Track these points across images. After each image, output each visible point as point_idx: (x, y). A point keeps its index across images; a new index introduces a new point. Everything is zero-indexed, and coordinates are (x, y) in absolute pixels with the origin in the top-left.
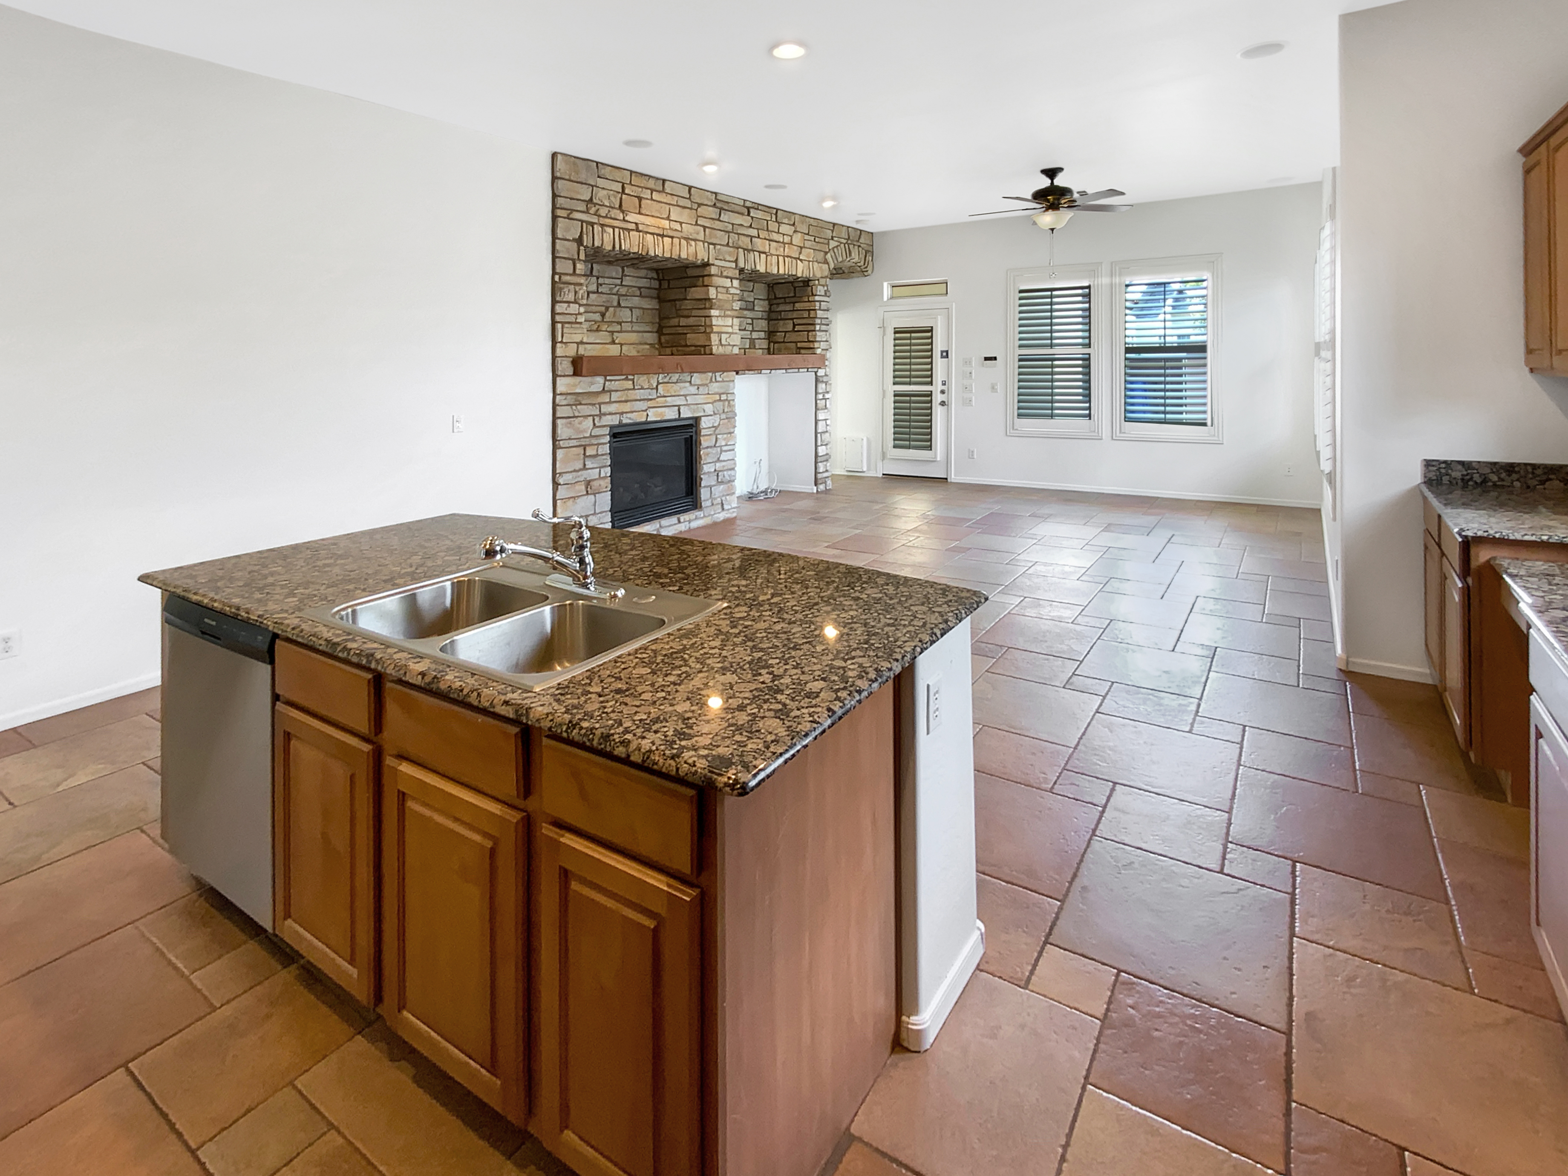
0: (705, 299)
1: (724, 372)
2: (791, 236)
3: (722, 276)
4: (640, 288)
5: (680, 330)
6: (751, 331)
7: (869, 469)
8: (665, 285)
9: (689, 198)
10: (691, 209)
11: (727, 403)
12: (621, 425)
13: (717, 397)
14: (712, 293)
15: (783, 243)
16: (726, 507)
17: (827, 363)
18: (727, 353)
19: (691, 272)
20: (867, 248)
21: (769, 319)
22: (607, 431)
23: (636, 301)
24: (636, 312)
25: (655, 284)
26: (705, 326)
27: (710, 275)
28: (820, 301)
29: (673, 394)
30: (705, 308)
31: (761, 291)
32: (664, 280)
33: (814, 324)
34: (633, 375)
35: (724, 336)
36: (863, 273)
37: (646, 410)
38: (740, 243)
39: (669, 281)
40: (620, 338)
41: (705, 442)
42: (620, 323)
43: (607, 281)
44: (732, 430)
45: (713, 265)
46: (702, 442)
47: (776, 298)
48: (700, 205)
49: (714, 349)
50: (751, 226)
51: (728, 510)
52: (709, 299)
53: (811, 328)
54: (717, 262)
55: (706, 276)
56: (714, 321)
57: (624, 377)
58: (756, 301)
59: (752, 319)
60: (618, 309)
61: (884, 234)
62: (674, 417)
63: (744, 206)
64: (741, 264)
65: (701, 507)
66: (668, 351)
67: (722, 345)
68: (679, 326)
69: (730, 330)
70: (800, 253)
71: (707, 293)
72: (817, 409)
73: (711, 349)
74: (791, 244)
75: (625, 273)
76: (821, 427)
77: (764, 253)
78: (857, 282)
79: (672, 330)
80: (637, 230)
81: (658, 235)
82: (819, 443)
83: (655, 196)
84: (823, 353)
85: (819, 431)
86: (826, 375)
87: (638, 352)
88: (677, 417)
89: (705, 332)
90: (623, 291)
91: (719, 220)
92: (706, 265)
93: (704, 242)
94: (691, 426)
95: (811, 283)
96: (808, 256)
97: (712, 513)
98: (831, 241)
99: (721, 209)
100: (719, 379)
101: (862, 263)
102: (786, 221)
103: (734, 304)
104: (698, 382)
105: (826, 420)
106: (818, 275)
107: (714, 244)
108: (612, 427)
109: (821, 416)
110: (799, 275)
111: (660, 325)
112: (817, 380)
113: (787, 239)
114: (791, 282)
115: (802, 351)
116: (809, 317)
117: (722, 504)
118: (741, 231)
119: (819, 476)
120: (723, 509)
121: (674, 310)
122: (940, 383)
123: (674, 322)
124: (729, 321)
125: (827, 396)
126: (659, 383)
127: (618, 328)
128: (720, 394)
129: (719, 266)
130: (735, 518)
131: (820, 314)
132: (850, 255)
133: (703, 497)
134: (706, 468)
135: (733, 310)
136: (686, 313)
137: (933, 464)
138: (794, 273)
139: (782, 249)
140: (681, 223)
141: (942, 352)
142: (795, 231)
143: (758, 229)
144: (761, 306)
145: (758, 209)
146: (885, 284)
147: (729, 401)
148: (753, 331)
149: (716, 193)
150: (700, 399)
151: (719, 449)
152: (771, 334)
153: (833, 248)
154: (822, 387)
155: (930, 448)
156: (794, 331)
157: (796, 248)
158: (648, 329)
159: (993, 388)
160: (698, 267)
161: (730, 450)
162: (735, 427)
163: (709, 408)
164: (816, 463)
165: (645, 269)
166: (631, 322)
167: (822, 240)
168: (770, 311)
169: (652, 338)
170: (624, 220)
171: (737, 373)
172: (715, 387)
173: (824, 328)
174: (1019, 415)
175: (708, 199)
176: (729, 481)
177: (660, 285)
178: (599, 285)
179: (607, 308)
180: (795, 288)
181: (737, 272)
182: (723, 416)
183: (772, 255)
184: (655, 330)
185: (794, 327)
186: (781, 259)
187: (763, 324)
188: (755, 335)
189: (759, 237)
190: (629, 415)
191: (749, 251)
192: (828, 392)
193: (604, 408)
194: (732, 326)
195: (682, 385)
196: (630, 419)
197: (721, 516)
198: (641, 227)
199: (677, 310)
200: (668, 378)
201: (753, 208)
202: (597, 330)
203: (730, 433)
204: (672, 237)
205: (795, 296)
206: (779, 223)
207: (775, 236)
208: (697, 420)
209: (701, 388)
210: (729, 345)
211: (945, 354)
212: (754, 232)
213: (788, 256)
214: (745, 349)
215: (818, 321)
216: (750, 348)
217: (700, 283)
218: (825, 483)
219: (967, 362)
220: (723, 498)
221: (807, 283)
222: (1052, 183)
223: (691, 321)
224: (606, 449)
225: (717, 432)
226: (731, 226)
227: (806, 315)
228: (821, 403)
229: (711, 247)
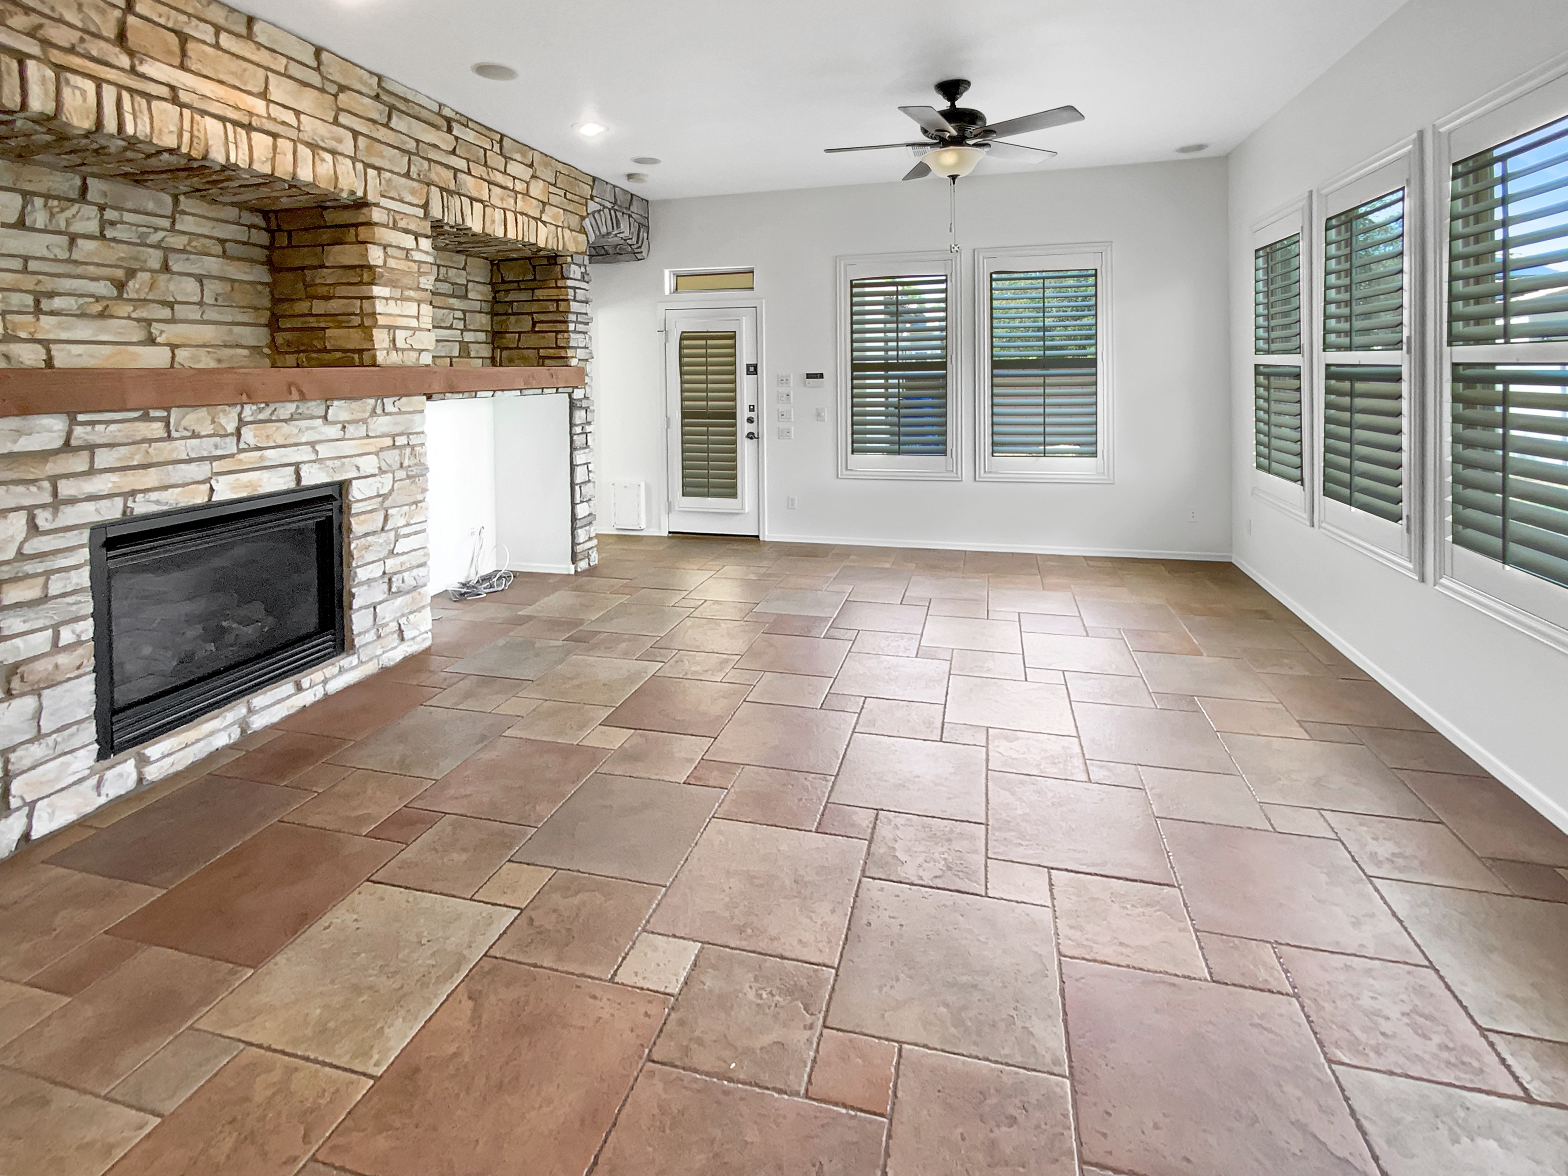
0: (362, 267)
1: (401, 396)
2: (528, 183)
3: (395, 227)
4: (222, 242)
5: (313, 322)
6: (462, 331)
7: (649, 525)
8: (282, 240)
9: (318, 69)
10: (322, 90)
11: (408, 450)
12: (128, 518)
13: (388, 442)
14: (375, 256)
15: (513, 190)
16: (407, 635)
17: (587, 380)
18: (409, 364)
19: (330, 217)
20: (642, 221)
21: (493, 314)
22: (84, 537)
23: (212, 265)
24: (212, 288)
25: (263, 238)
26: (362, 314)
27: (369, 224)
28: (575, 288)
29: (280, 441)
30: (361, 283)
31: (479, 270)
32: (280, 229)
33: (566, 322)
34: (168, 409)
35: (400, 335)
36: (635, 255)
37: (208, 480)
38: (434, 177)
39: (290, 233)
40: (166, 333)
41: (358, 526)
42: (171, 305)
43: (128, 217)
44: (419, 497)
45: (377, 205)
46: (354, 526)
47: (504, 282)
48: (342, 88)
49: (381, 357)
50: (453, 152)
51: (413, 638)
52: (370, 268)
53: (561, 327)
54: (384, 202)
55: (363, 224)
56: (380, 307)
57: (136, 414)
58: (470, 285)
59: (464, 312)
60: (164, 277)
61: (665, 202)
62: (284, 487)
63: (439, 114)
64: (436, 212)
65: (353, 646)
66: (291, 359)
67: (397, 350)
68: (312, 315)
69: (414, 323)
70: (542, 212)
71: (365, 255)
72: (573, 449)
73: (374, 356)
74: (527, 194)
75: (182, 207)
76: (581, 475)
77: (482, 201)
78: (626, 269)
79: (298, 323)
80: (175, 100)
81: (236, 123)
82: (578, 499)
83: (225, 40)
84: (582, 364)
85: (578, 480)
86: (586, 397)
87: (219, 361)
88: (292, 485)
89: (361, 326)
90: (177, 242)
91: (386, 126)
92: (361, 204)
93: (354, 159)
94: (329, 498)
95: (560, 261)
96: (555, 217)
97: (379, 652)
98: (590, 203)
99: (392, 108)
100: (389, 408)
101: (634, 240)
102: (518, 157)
103: (422, 280)
104: (344, 416)
105: (587, 464)
106: (572, 248)
107: (379, 169)
108: (96, 528)
109: (580, 458)
110: (541, 244)
111: (273, 314)
112: (573, 406)
113: (520, 186)
114: (529, 259)
115: (547, 362)
116: (558, 311)
117: (401, 631)
118: (433, 155)
119: (579, 549)
120: (403, 639)
121: (300, 286)
122: (747, 408)
123: (302, 307)
124: (411, 308)
125: (588, 429)
126: (242, 423)
127: (166, 313)
128: (394, 437)
129: (389, 210)
130: (427, 652)
131: (574, 306)
132: (618, 226)
133: (356, 629)
134: (362, 574)
135: (419, 288)
136: (322, 291)
137: (739, 517)
138: (533, 241)
139: (512, 201)
140: (298, 113)
141: (748, 366)
142: (533, 177)
143: (468, 160)
144: (479, 293)
145: (467, 126)
146: (667, 272)
147: (413, 447)
148: (466, 329)
149: (380, 78)
150: (347, 448)
151: (393, 533)
152: (496, 336)
153: (593, 213)
154: (580, 416)
155: (734, 495)
156: (533, 331)
157: (535, 202)
158: (241, 318)
159: (819, 415)
160: (346, 207)
161: (416, 533)
162: (424, 490)
163: (369, 464)
164: (573, 529)
165: (233, 204)
166: (201, 303)
167: (576, 198)
168: (495, 301)
169: (257, 336)
170: (133, 71)
171: (429, 397)
172: (381, 424)
173: (580, 327)
174: (853, 450)
175: (365, 84)
176: (415, 588)
177: (273, 239)
178: (104, 224)
179: (131, 273)
180: (534, 267)
181: (428, 224)
182: (401, 474)
183: (494, 207)
184: (264, 321)
185: (534, 325)
186: (510, 216)
187: (484, 320)
188: (469, 337)
189: (469, 173)
190: (154, 496)
191: (451, 193)
192: (589, 423)
193: (66, 489)
194: (418, 318)
195: (303, 424)
196: (157, 502)
197: (396, 654)
198: (184, 97)
199: (306, 286)
200: (268, 411)
201: (458, 121)
202: (102, 315)
203: (416, 503)
204: (275, 136)
205: (535, 279)
206: (506, 158)
207: (499, 178)
208: (342, 487)
209: (350, 429)
210: (412, 349)
211: (753, 370)
212: (462, 164)
213: (522, 214)
214: (451, 358)
215: (572, 317)
216: (460, 356)
217: (351, 236)
218: (588, 557)
219: (783, 380)
220: (403, 621)
221: (553, 259)
222: (953, 105)
223: (334, 306)
224: (83, 577)
225: (387, 504)
226: (414, 144)
227: (552, 307)
228: (579, 440)
229: (371, 172)
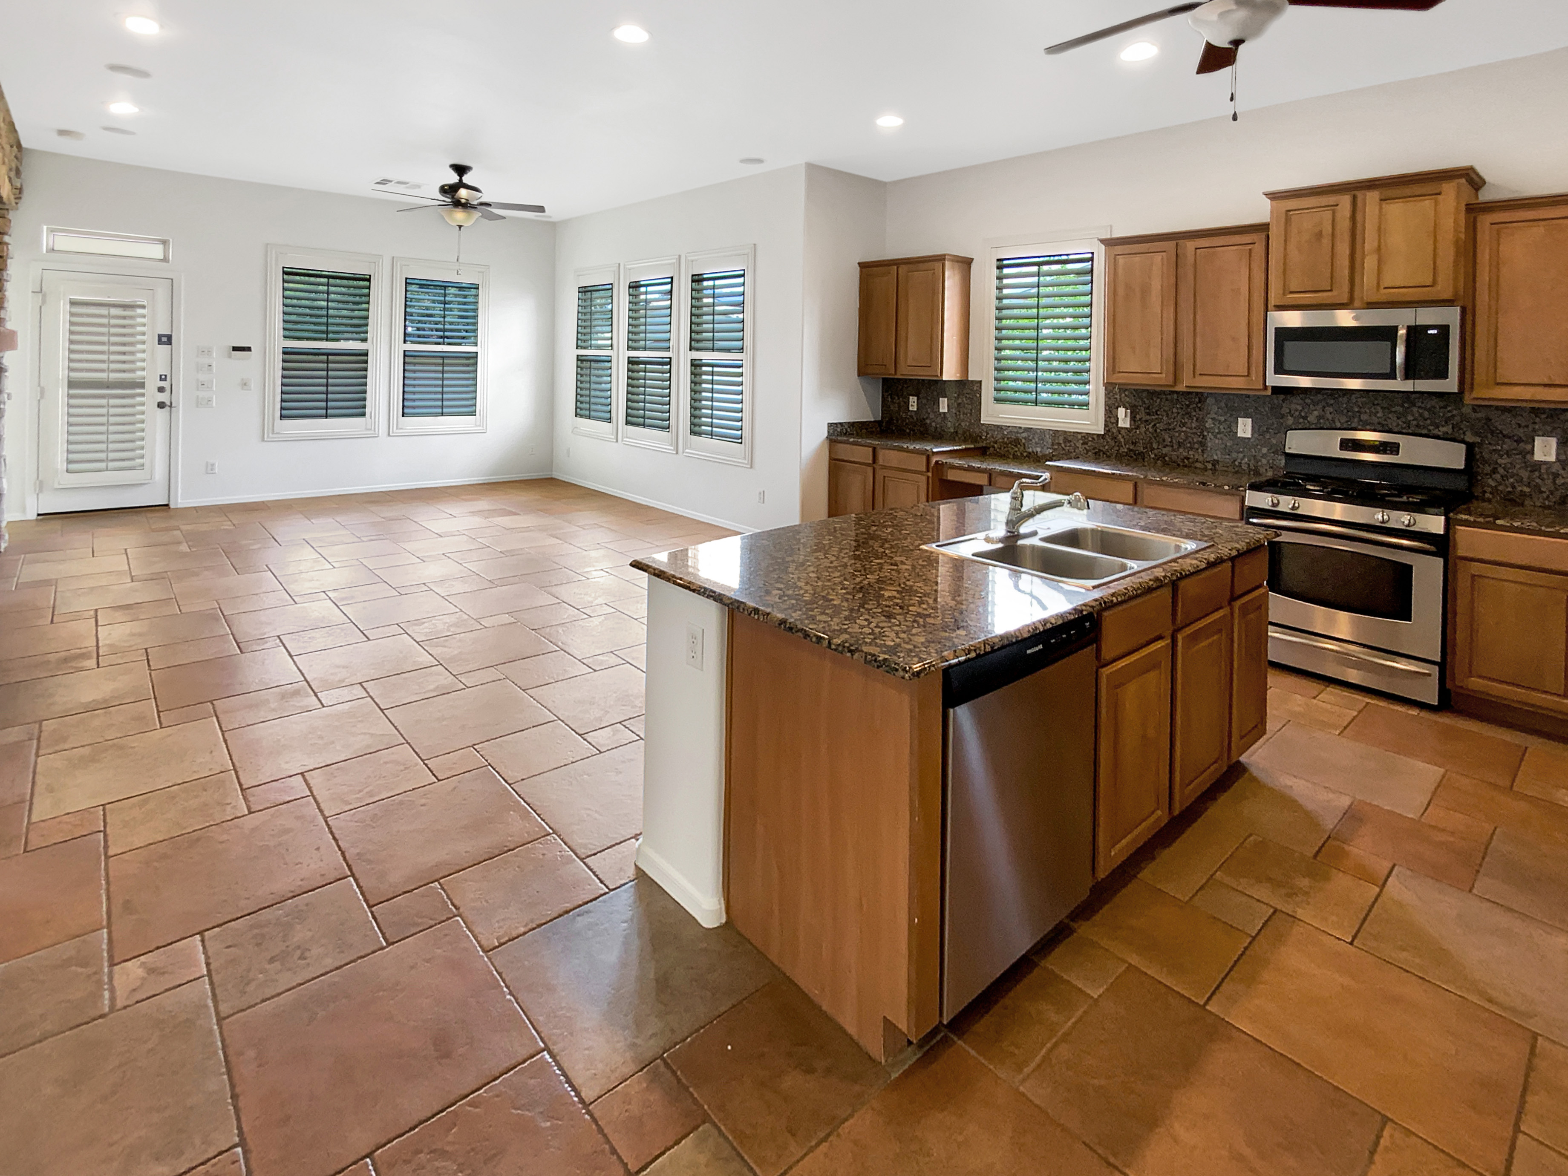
122: (156, 377)
137: (145, 487)
141: (161, 337)
146: (45, 227)
155: (140, 466)
159: (243, 384)
174: (282, 417)
211: (166, 341)
219: (204, 352)
222: (461, 180)
